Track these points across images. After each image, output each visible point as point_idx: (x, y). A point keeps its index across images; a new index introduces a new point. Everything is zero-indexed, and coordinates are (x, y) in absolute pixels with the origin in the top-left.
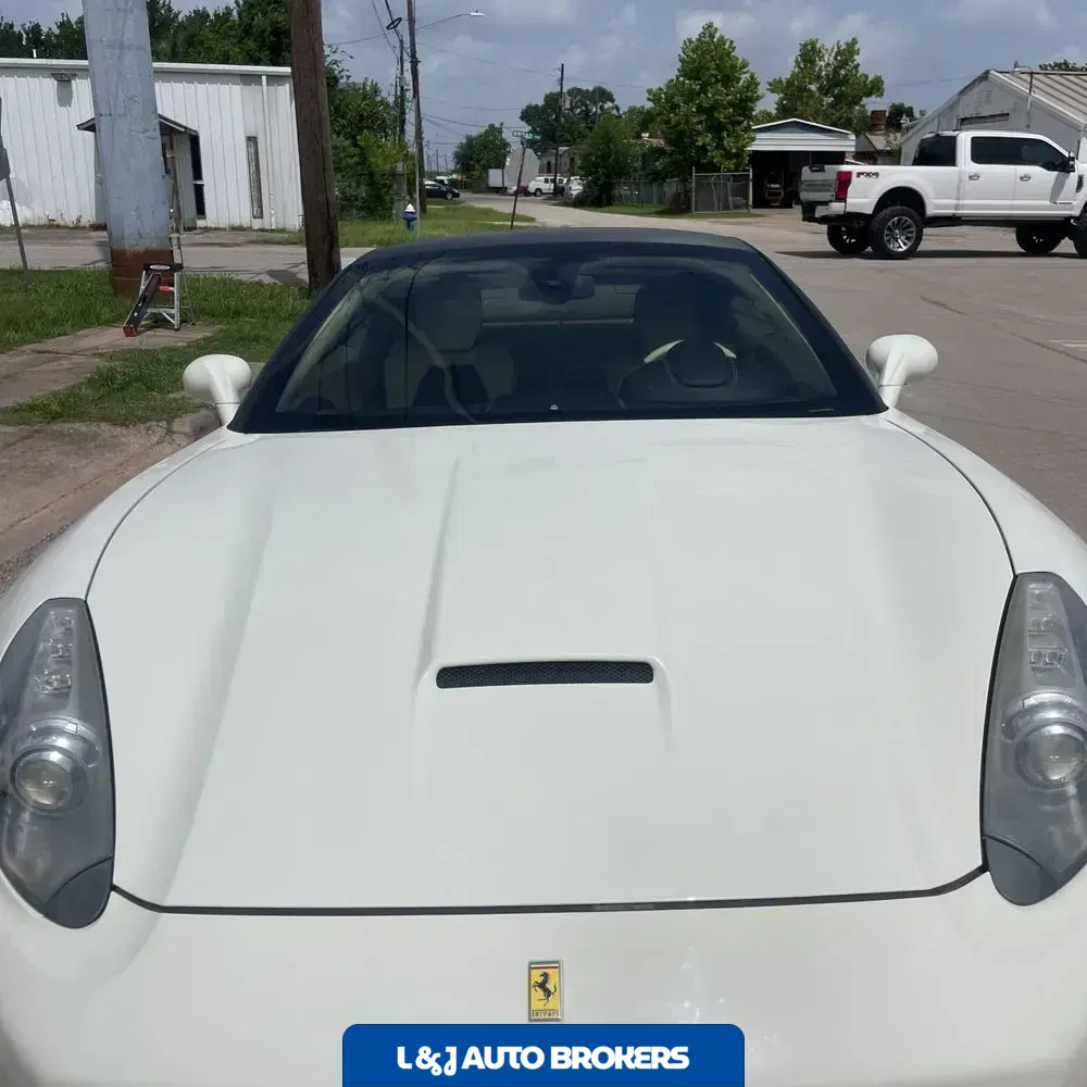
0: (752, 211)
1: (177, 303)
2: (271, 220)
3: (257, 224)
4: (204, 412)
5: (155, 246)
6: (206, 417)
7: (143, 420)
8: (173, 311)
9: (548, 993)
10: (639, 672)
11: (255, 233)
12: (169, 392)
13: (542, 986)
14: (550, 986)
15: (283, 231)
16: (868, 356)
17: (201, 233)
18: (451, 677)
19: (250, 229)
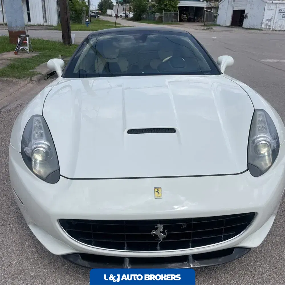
0: (179, 23)
1: (28, 46)
2: (49, 23)
3: (45, 24)
4: (39, 75)
5: (21, 30)
6: (41, 77)
7: (24, 77)
8: (27, 48)
9: (159, 193)
10: (173, 130)
11: (44, 27)
12: (29, 70)
13: (158, 192)
14: (159, 192)
15: (52, 26)
16: (217, 61)
17: (30, 26)
18: (130, 132)
19: (43, 25)
